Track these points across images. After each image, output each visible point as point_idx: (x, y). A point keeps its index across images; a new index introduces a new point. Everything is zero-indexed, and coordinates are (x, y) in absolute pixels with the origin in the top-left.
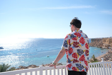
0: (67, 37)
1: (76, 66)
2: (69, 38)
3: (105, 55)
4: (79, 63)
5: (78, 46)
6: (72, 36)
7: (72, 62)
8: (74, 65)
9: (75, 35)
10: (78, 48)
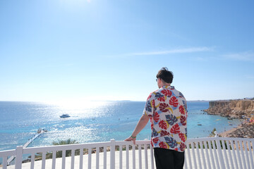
0: (150, 96)
1: (164, 141)
2: (153, 98)
3: (235, 129)
4: (170, 136)
5: (166, 111)
6: (158, 95)
7: (159, 134)
8: (162, 139)
9: (162, 94)
10: (167, 113)
